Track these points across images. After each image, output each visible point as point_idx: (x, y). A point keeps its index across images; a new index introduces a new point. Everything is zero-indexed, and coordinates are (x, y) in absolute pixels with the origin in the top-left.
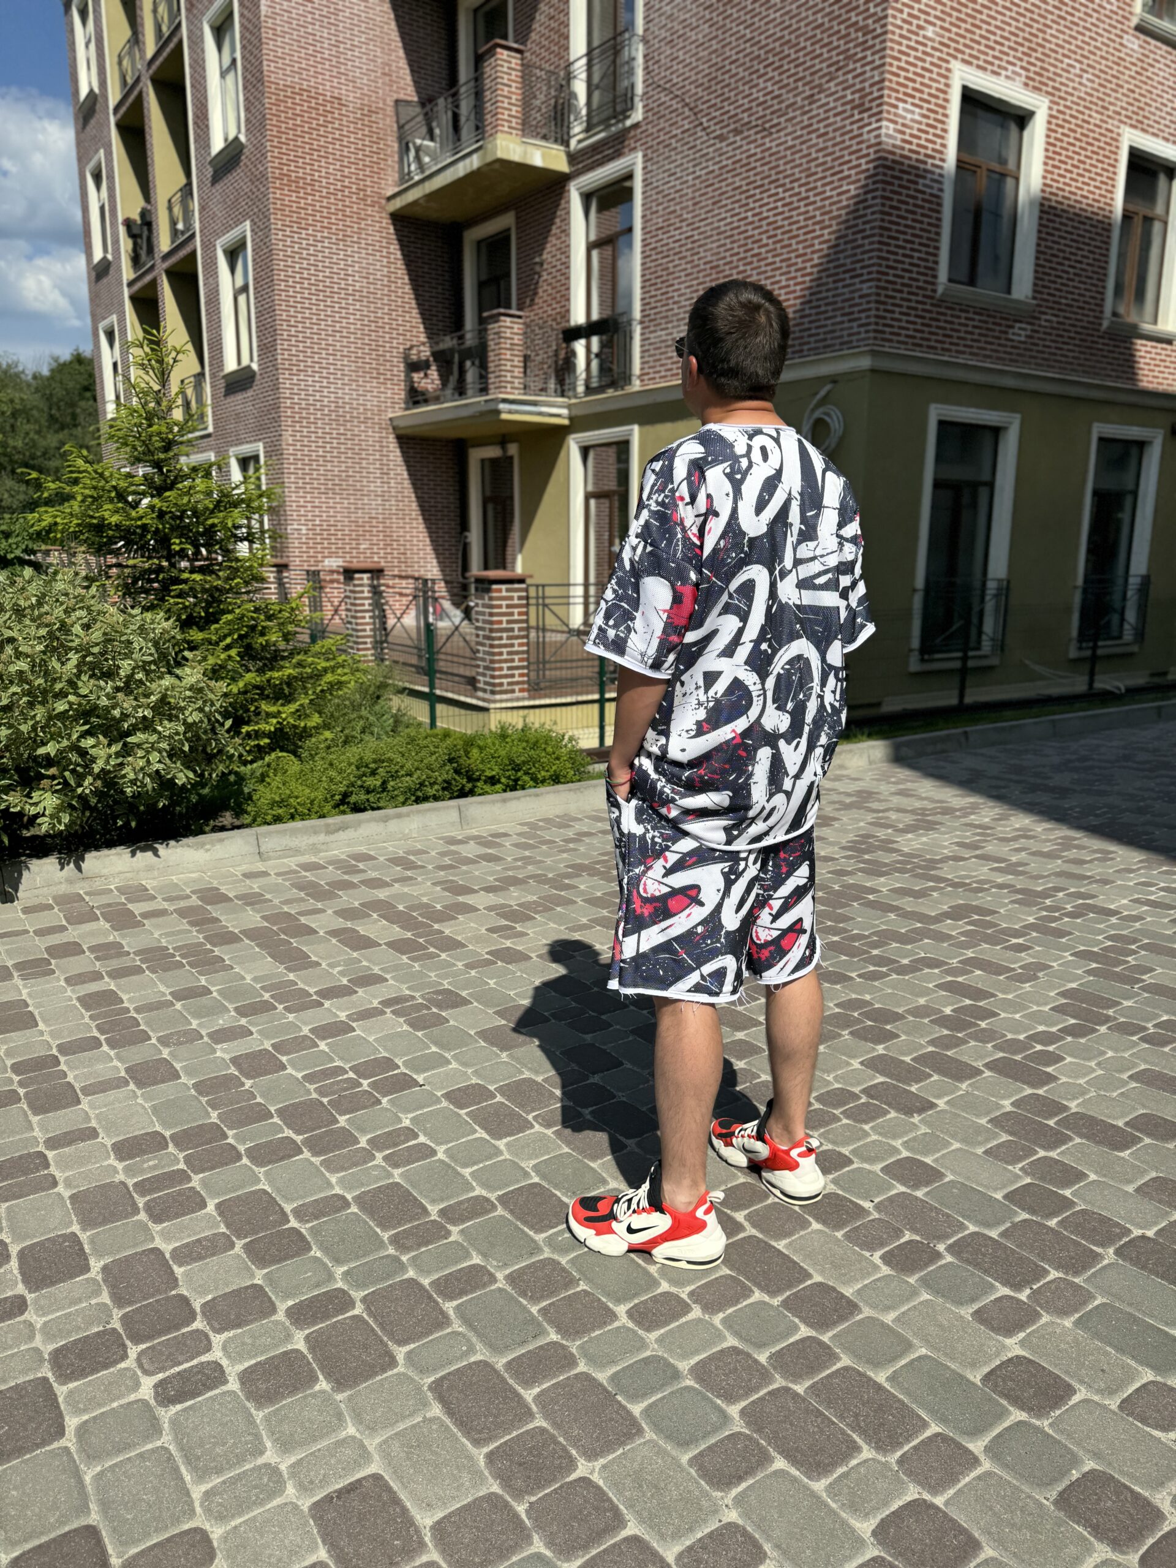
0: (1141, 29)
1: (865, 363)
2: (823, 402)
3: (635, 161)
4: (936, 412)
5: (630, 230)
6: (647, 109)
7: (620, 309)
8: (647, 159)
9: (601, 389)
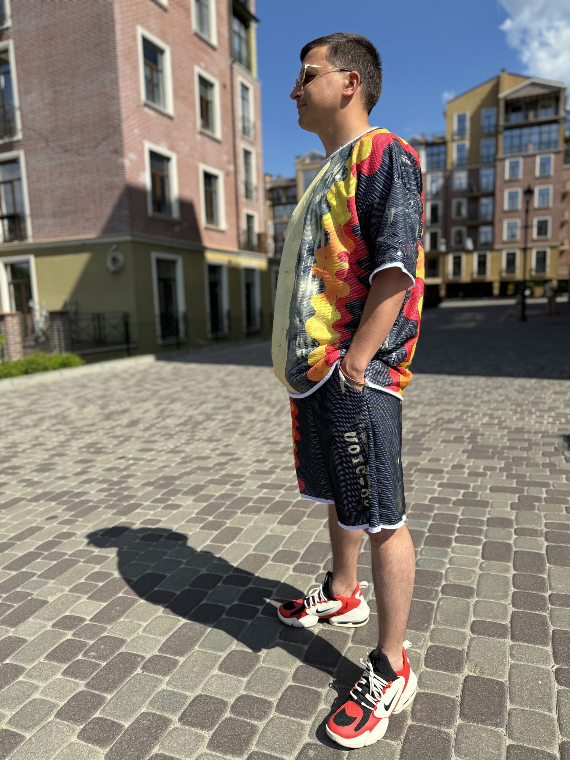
0: (201, 133)
1: (128, 238)
2: (115, 250)
3: (21, 154)
4: (154, 255)
5: (19, 179)
6: (24, 135)
7: (18, 210)
8: (26, 154)
9: (11, 240)
